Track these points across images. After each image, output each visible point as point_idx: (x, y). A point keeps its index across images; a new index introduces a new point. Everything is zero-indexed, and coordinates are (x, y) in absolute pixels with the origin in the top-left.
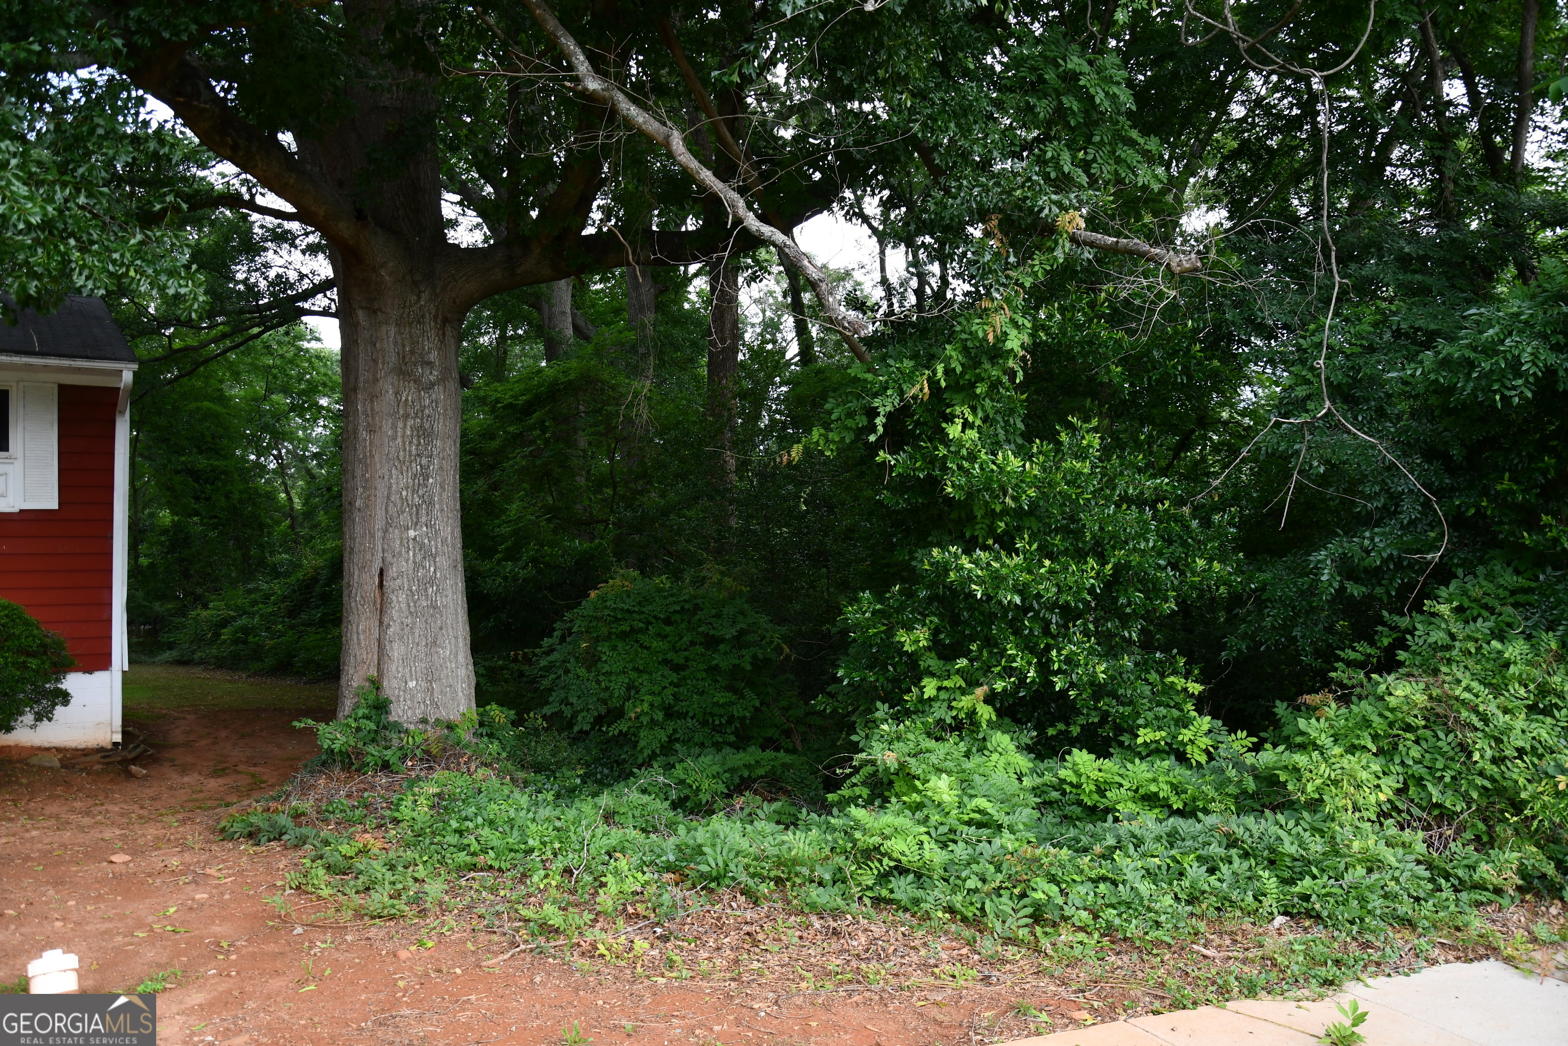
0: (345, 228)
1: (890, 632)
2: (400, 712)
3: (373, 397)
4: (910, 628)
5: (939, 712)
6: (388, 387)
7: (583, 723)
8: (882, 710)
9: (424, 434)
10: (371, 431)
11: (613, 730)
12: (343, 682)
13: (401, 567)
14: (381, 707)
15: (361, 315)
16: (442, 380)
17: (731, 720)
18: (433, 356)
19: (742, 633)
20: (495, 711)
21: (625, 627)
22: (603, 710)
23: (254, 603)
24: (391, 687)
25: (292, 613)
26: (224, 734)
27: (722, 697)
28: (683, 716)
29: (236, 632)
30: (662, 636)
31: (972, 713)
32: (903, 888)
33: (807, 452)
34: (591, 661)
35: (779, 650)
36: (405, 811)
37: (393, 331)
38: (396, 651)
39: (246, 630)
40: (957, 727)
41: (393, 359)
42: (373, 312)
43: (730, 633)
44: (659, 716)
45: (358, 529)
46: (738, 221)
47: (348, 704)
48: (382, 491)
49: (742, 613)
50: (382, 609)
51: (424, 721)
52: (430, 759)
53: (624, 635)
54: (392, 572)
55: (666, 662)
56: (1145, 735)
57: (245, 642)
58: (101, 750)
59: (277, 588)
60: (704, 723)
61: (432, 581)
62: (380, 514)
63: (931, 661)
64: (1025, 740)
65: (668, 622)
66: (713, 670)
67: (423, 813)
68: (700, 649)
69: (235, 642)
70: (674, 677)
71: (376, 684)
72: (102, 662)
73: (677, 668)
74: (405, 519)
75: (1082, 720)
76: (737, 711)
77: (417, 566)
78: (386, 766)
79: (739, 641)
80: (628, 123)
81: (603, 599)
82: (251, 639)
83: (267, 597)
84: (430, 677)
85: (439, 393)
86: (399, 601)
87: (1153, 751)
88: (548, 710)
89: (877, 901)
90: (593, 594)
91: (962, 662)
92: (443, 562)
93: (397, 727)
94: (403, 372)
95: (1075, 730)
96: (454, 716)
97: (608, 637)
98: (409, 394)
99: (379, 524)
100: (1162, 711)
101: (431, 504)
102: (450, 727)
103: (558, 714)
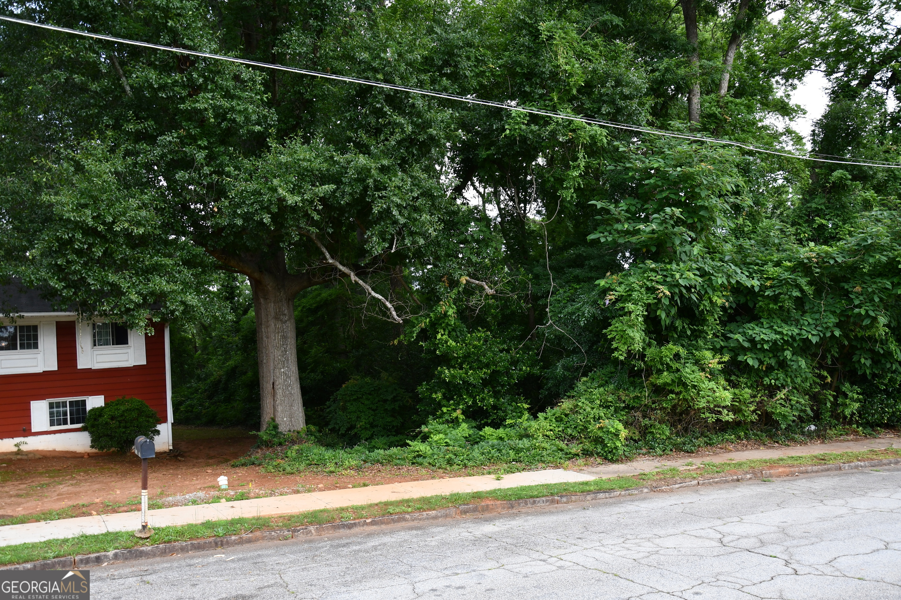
0: (256, 275)
1: (431, 394)
2: (283, 428)
3: (267, 327)
4: (436, 393)
5: (447, 417)
6: (272, 323)
7: (342, 431)
8: (431, 417)
9: (284, 337)
10: (268, 338)
11: (353, 433)
12: (262, 419)
13: (280, 381)
14: (276, 427)
15: (262, 300)
16: (289, 319)
17: (393, 427)
18: (286, 312)
19: (394, 397)
20: (312, 428)
21: (355, 397)
22: (349, 426)
23: (192, 394)
24: (278, 420)
25: (210, 397)
26: (202, 447)
27: (389, 419)
28: (377, 426)
29: (186, 407)
30: (368, 399)
31: (457, 417)
32: (420, 460)
33: (400, 342)
34: (344, 409)
35: (408, 401)
36: (289, 454)
37: (272, 305)
38: (280, 409)
39: (191, 406)
40: (452, 421)
41: (273, 314)
42: (265, 299)
43: (390, 397)
44: (368, 426)
45: (265, 370)
46: (370, 294)
47: (265, 427)
48: (272, 357)
49: (395, 389)
50: (274, 395)
51: (290, 431)
52: (293, 442)
53: (355, 400)
54: (277, 383)
55: (369, 408)
56: (508, 422)
57: (192, 412)
58: (165, 452)
59: (202, 386)
60: (384, 429)
61: (290, 385)
62: (272, 364)
63: (444, 402)
64: (474, 424)
65: (370, 394)
66: (386, 410)
67: (294, 454)
68: (381, 403)
69: (187, 412)
70: (373, 413)
71: (273, 420)
72: (165, 420)
73: (374, 410)
74: (280, 366)
75: (491, 418)
76: (395, 424)
77: (285, 381)
78: (280, 444)
79: (394, 400)
80: (340, 271)
81: (347, 387)
82: (194, 410)
83: (196, 391)
84: (291, 417)
85: (288, 324)
86: (279, 392)
87: (511, 426)
88: (330, 427)
89: (413, 463)
90: (344, 386)
91: (452, 402)
92: (293, 379)
93: (281, 433)
94: (277, 318)
95: (489, 421)
96: (299, 429)
97: (349, 401)
98: (279, 325)
99: (272, 368)
100: (514, 414)
101: (288, 360)
102: (298, 432)
103: (334, 428)
